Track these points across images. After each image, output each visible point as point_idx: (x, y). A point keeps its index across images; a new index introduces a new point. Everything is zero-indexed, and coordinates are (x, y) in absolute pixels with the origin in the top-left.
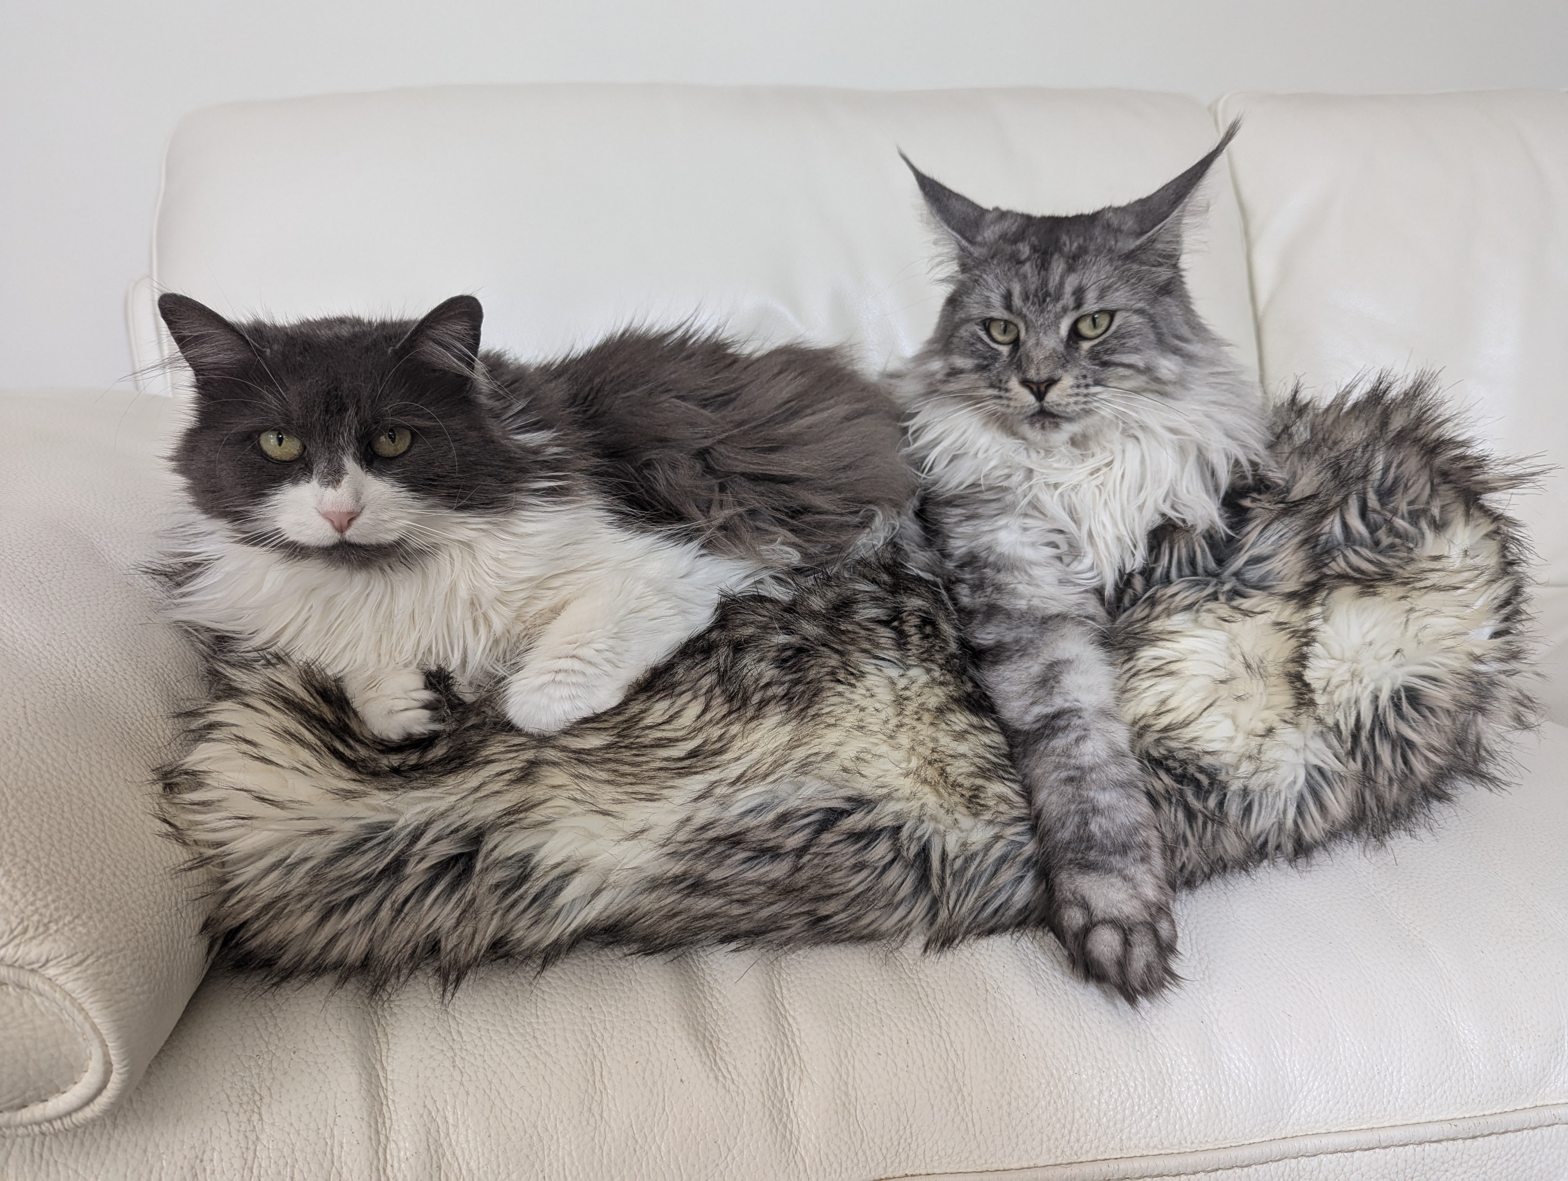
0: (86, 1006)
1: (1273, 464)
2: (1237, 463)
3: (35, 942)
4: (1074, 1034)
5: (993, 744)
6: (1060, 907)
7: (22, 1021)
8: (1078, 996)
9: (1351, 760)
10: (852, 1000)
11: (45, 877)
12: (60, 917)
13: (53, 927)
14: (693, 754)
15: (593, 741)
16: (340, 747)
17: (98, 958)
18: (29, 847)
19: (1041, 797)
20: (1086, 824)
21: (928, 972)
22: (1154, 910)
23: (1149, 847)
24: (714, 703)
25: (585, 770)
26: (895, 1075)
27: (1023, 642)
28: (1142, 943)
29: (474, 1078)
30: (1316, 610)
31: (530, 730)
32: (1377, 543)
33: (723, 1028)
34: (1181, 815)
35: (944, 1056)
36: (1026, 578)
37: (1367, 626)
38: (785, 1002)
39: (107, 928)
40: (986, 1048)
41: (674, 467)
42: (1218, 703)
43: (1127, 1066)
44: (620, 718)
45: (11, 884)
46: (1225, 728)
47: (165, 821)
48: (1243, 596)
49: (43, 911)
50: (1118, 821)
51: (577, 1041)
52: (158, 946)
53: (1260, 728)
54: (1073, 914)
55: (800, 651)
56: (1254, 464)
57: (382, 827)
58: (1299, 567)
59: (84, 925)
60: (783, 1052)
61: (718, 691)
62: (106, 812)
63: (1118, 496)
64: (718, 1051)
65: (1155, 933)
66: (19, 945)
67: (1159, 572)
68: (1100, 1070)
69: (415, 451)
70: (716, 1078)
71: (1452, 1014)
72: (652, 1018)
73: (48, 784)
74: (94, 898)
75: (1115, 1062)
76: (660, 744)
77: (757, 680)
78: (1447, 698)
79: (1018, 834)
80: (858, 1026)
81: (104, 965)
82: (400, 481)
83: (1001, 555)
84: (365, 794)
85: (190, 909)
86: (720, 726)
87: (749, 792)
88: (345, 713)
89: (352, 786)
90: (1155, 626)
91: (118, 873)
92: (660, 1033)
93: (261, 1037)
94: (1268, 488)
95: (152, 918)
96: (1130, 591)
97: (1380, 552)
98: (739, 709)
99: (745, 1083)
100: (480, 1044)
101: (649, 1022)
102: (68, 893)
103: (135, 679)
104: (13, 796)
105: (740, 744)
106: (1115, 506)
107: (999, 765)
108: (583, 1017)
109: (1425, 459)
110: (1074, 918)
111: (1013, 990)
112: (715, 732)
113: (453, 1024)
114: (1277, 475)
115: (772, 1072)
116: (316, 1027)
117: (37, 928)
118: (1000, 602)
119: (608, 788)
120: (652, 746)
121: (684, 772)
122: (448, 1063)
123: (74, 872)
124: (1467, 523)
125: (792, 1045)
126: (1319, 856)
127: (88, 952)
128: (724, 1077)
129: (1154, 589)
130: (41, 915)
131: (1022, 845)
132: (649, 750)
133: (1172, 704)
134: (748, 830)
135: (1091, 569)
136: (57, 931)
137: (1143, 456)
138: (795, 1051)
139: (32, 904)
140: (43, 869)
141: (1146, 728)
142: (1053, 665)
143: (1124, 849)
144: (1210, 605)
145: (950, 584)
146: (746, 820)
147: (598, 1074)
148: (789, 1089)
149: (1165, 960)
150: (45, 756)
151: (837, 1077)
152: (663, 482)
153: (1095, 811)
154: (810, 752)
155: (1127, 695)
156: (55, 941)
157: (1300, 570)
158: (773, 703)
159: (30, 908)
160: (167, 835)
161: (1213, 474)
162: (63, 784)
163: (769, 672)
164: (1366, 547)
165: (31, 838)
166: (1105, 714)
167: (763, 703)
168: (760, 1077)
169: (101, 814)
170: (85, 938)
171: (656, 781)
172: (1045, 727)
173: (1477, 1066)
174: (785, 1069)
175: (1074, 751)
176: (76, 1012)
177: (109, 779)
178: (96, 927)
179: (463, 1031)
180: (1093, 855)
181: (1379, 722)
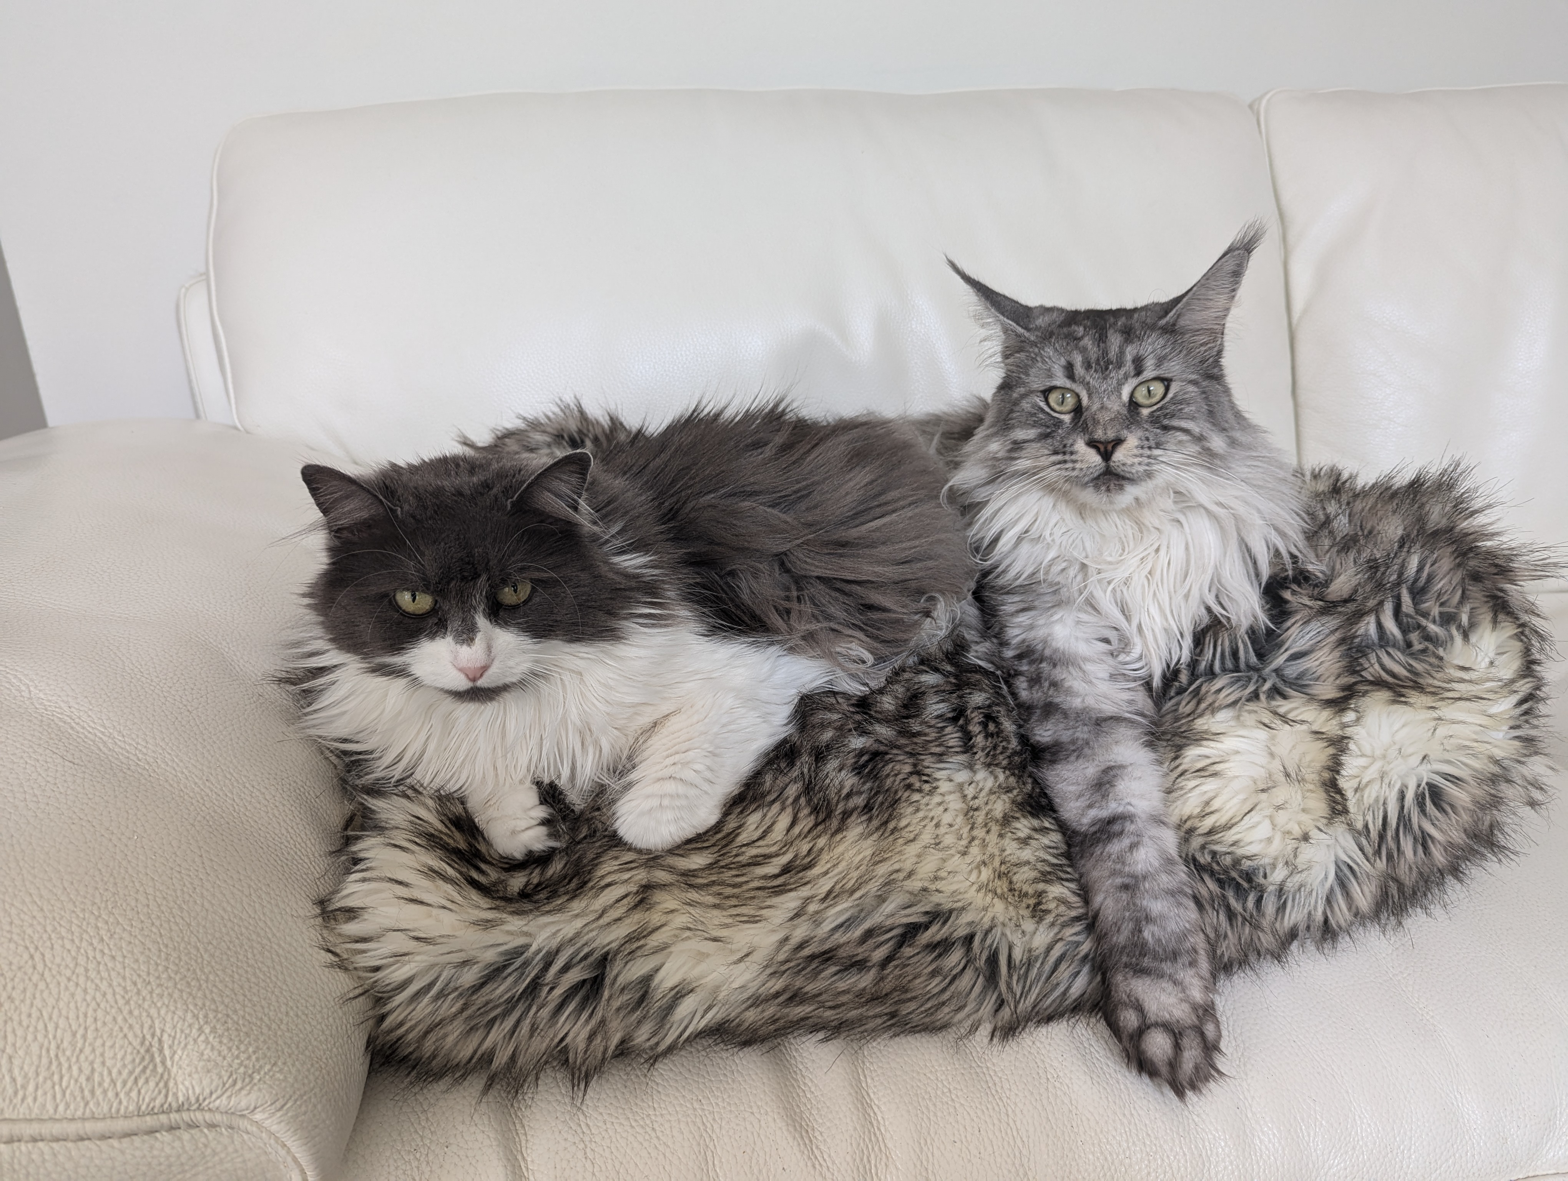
0: (288, 1144)
1: (1312, 556)
2: (1277, 553)
3: (244, 1092)
4: (1125, 1121)
5: (1053, 844)
6: (1116, 1006)
7: (235, 1155)
8: (1129, 1085)
9: (1378, 860)
10: (929, 1089)
11: (244, 1029)
12: (261, 1067)
13: (257, 1077)
14: (786, 870)
15: (697, 861)
16: (475, 875)
17: (296, 1101)
18: (227, 1001)
19: (1098, 900)
20: (1140, 931)
21: (995, 1061)
22: (1201, 1012)
23: (1196, 952)
24: (801, 815)
25: (693, 895)
26: (970, 1161)
27: (1080, 742)
28: (1191, 1048)
29: (604, 1169)
30: (1350, 716)
31: (639, 846)
32: (1409, 645)
33: (817, 1117)
34: (1222, 917)
35: (1012, 1143)
36: (1081, 674)
37: (1397, 726)
38: (870, 1092)
39: (298, 1071)
40: (1048, 1136)
41: (755, 576)
42: (1258, 808)
43: (1171, 1150)
44: (719, 836)
45: (217, 1040)
46: (1264, 830)
47: (329, 951)
48: (1285, 697)
49: (246, 1062)
50: (1169, 930)
51: (691, 1132)
52: (338, 1077)
53: (1297, 831)
54: (1128, 1016)
55: (875, 755)
56: (1293, 556)
57: (518, 952)
58: (1336, 668)
59: (281, 1071)
60: (870, 1140)
61: (803, 801)
62: (281, 952)
63: (1165, 585)
64: (814, 1140)
65: (1202, 1035)
66: (230, 1097)
67: (1203, 665)
68: (1148, 1154)
69: (536, 600)
70: (814, 1166)
71: (1458, 1096)
72: (755, 1110)
73: (231, 933)
74: (285, 1043)
75: (1161, 1146)
76: (755, 862)
77: (840, 791)
78: (1468, 799)
79: (1075, 934)
80: (935, 1115)
81: (300, 1106)
82: (525, 630)
83: (1056, 650)
84: (503, 922)
85: (357, 1033)
86: (808, 839)
87: (838, 908)
88: (476, 839)
89: (490, 915)
90: (1201, 724)
91: (300, 1013)
92: (763, 1123)
93: (416, 1132)
94: (1307, 579)
95: (331, 1051)
96: (1177, 684)
97: (1412, 655)
98: (824, 821)
99: (839, 1171)
100: (606, 1136)
101: (752, 1113)
102: (265, 1042)
103: (284, 805)
104: (206, 950)
105: (828, 857)
106: (1164, 598)
107: (1057, 865)
108: (695, 1109)
109: (1458, 561)
110: (1129, 1019)
111: (1071, 1079)
112: (805, 847)
113: (581, 1117)
114: (1315, 567)
115: (862, 1160)
116: (463, 1123)
117: (243, 1081)
118: (1057, 700)
119: (716, 912)
120: (749, 865)
121: (779, 891)
122: (580, 1155)
123: (266, 1019)
124: (1494, 628)
125: (878, 1133)
126: (1344, 941)
127: (287, 1096)
128: (821, 1165)
129: (1198, 682)
130: (246, 1067)
131: (1078, 944)
132: (748, 869)
133: (1215, 805)
134: (839, 946)
135: (1140, 658)
136: (260, 1080)
137: (1187, 544)
138: (880, 1139)
139: (238, 1057)
140: (241, 1022)
141: (1191, 831)
142: (1108, 770)
143: (1174, 956)
144: (1251, 706)
145: (1010, 677)
146: (836, 936)
147: (710, 1163)
148: (877, 1174)
149: (1211, 1059)
150: (225, 905)
151: (918, 1164)
152: (746, 591)
153: (1148, 919)
154: (891, 869)
155: (1174, 795)
156: (260, 1090)
157: (1337, 671)
158: (855, 815)
159: (237, 1061)
160: (332, 966)
161: (1255, 563)
162: (244, 930)
163: (849, 780)
164: (1399, 649)
165: (228, 992)
166: (1158, 821)
167: (846, 815)
168: (851, 1164)
169: (278, 955)
170: (283, 1084)
171: (756, 901)
172: (1101, 831)
173: (1479, 1144)
174: (873, 1156)
175: (1129, 859)
176: (279, 1148)
177: (279, 917)
178: (290, 1072)
179: (591, 1124)
180: (1146, 962)
181: (1404, 819)
